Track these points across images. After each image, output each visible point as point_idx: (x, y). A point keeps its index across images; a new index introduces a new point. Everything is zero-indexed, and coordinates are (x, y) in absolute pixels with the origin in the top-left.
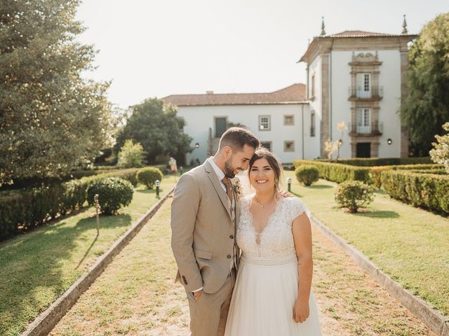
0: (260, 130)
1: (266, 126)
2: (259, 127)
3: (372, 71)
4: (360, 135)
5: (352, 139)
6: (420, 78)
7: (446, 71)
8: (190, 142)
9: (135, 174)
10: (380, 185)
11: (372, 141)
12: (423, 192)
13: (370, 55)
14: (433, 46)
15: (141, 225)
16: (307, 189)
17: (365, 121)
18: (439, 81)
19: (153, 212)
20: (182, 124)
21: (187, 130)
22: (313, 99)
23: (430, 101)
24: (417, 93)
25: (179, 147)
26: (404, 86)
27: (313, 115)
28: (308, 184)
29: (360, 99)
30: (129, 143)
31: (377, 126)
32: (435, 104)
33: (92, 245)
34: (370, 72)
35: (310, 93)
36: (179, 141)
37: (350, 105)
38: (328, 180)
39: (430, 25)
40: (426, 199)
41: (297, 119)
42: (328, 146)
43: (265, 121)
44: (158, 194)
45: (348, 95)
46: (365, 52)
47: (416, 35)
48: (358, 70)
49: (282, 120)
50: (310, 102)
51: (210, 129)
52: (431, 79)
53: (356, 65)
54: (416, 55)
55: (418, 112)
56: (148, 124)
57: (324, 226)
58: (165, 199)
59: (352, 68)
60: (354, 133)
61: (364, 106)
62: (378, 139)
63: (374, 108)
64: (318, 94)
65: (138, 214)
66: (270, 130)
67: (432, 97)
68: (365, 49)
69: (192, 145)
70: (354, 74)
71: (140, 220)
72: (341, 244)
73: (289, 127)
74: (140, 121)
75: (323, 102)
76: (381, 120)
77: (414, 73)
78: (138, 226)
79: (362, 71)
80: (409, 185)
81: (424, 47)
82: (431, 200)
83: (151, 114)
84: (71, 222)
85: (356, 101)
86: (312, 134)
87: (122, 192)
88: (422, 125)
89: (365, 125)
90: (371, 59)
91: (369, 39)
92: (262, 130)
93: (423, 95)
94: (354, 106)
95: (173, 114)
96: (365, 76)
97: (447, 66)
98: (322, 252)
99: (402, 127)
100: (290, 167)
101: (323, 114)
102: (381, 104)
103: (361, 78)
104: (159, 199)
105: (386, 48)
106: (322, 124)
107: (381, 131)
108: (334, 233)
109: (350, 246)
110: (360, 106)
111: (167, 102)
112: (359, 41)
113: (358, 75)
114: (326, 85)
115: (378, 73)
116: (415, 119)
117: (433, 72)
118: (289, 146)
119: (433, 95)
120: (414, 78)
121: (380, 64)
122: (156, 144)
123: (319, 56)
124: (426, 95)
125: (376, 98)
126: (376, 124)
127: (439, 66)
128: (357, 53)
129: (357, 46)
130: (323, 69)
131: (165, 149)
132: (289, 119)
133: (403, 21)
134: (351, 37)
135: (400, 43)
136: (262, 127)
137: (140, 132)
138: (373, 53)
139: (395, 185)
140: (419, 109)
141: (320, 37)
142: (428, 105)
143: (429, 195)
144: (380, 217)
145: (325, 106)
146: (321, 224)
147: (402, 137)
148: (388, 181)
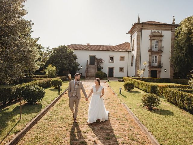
0: (109, 62)
1: (112, 61)
2: (109, 61)
3: (159, 39)
4: (153, 67)
5: (149, 69)
6: (180, 44)
7: (192, 42)
8: (78, 66)
9: (50, 81)
10: (163, 93)
11: (158, 70)
12: (185, 102)
13: (159, 32)
14: (186, 30)
15: (46, 111)
16: (129, 93)
17: (155, 61)
18: (188, 45)
19: (55, 102)
20: (75, 57)
21: (77, 61)
22: (133, 50)
23: (184, 54)
24: (179, 50)
25: (74, 68)
26: (173, 47)
27: (133, 57)
28: (129, 90)
29: (153, 51)
30: (50, 66)
31: (160, 63)
32: (186, 55)
33: (15, 126)
34: (158, 40)
35: (132, 47)
36: (74, 65)
37: (149, 53)
38: (138, 88)
39: (185, 21)
40: (186, 106)
41: (126, 58)
42: (139, 72)
43: (112, 59)
44: (59, 92)
45: (148, 49)
46: (156, 31)
47: (179, 25)
48: (153, 39)
49: (119, 58)
50: (132, 51)
51: (88, 60)
52: (185, 44)
53: (152, 36)
54: (178, 33)
55: (179, 59)
56: (60, 57)
57: (136, 117)
58: (62, 95)
59: (150, 38)
60: (150, 66)
61: (155, 54)
62: (160, 69)
63: (160, 56)
64: (135, 48)
65: (46, 104)
66: (114, 62)
67: (185, 53)
68: (157, 29)
69: (79, 67)
70: (151, 40)
71: (46, 108)
72: (145, 131)
73: (122, 62)
74: (57, 55)
75: (137, 52)
76: (162, 61)
77: (178, 41)
78: (45, 111)
79: (155, 39)
80: (178, 97)
81: (182, 31)
82: (189, 107)
83: (61, 53)
84: (11, 108)
85: (152, 52)
86: (132, 65)
87: (39, 93)
88: (180, 64)
89: (155, 63)
90: (159, 34)
91: (158, 25)
92: (110, 62)
93: (181, 51)
94: (151, 54)
95: (71, 53)
96: (156, 41)
97: (192, 39)
98: (135, 135)
99: (171, 65)
100: (121, 80)
101: (137, 57)
102: (163, 54)
103: (154, 42)
104: (59, 95)
105: (166, 30)
106: (136, 61)
107: (162, 66)
108: (141, 123)
109: (149, 133)
110: (153, 54)
111: (69, 48)
112: (154, 26)
113: (153, 41)
114: (139, 44)
115: (162, 40)
116: (177, 62)
117: (186, 41)
118: (122, 70)
119: (185, 51)
120: (178, 43)
121: (163, 36)
122: (63, 66)
123: (136, 32)
124: (183, 51)
125: (160, 51)
126: (160, 62)
127: (189, 39)
128: (153, 31)
129: (154, 28)
130: (138, 37)
131: (67, 68)
132: (122, 58)
133: (173, 18)
134: (150, 24)
135: (172, 28)
136: (110, 61)
137: (56, 60)
138: (160, 31)
139: (170, 96)
140: (179, 57)
141: (137, 23)
142: (183, 56)
143: (188, 104)
144: (164, 114)
145: (138, 53)
146: (135, 116)
147: (171, 69)
148: (167, 93)
